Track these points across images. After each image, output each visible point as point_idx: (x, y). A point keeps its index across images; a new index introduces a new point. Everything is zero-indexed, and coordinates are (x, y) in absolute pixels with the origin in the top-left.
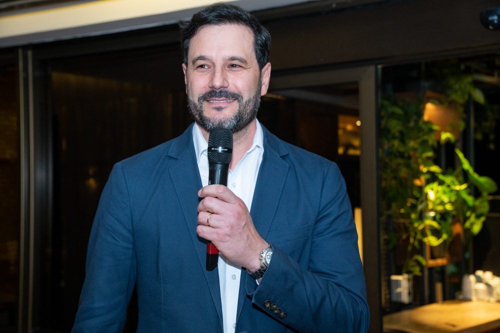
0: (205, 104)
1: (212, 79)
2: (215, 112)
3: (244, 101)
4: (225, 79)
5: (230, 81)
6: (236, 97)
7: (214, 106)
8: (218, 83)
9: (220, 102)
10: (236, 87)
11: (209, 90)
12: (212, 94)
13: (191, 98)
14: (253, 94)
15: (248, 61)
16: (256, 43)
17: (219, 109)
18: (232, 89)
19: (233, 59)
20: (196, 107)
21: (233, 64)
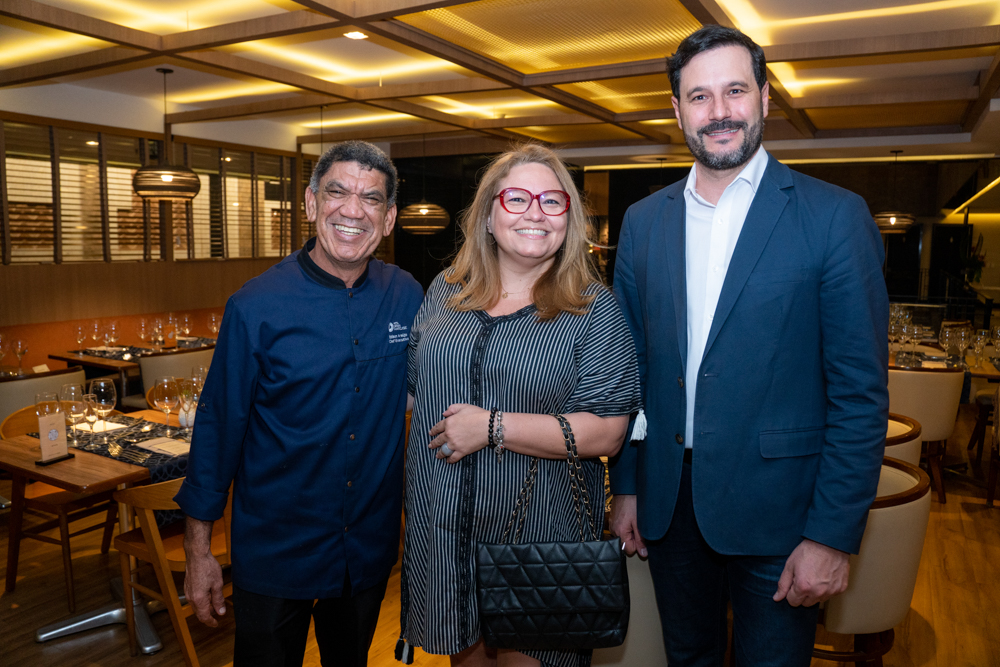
0: (705, 138)
1: (712, 111)
2: (719, 145)
3: (749, 127)
4: (727, 108)
5: (732, 109)
6: (740, 125)
7: (717, 139)
8: (720, 114)
9: (723, 135)
10: (740, 115)
11: (708, 123)
12: (714, 126)
13: (688, 133)
14: (758, 118)
15: (749, 84)
16: (754, 61)
17: (723, 142)
18: (735, 117)
19: (733, 84)
20: (695, 142)
21: (734, 90)
